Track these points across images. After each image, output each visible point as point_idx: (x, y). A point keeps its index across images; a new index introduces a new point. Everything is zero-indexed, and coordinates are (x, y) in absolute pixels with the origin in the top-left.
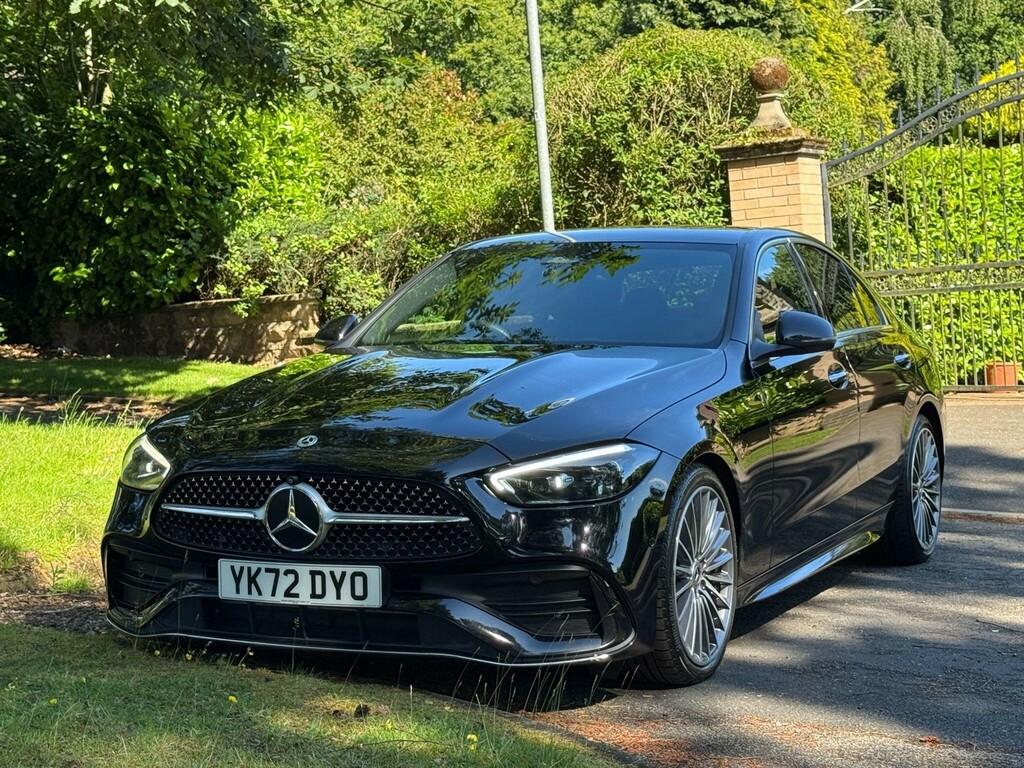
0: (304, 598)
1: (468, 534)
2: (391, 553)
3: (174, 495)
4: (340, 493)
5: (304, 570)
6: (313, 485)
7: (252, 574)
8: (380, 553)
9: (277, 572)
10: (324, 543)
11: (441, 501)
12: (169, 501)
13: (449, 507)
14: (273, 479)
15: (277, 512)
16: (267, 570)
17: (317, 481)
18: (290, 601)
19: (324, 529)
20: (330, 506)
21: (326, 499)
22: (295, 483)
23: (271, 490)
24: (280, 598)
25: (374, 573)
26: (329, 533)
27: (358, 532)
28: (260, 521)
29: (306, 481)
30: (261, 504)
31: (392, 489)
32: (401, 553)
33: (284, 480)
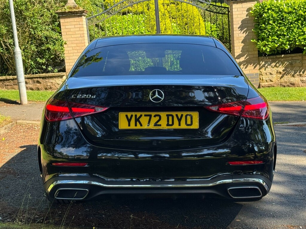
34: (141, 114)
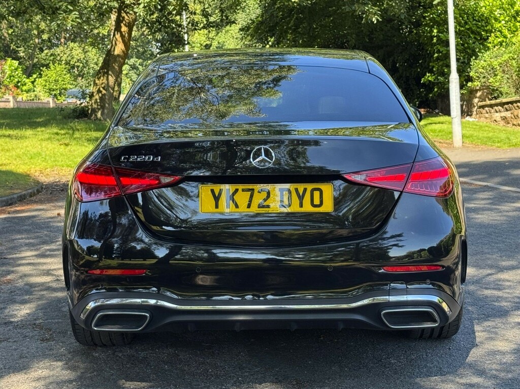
34: (237, 187)
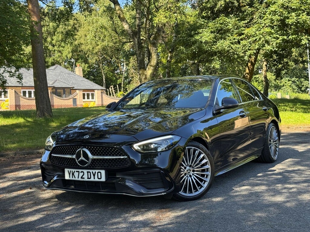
0: (86, 179)
1: (127, 161)
2: (108, 166)
3: (54, 152)
4: (94, 150)
5: (85, 171)
6: (87, 148)
7: (73, 172)
8: (104, 166)
9: (79, 172)
10: (90, 164)
11: (120, 152)
12: (53, 153)
13: (122, 154)
14: (77, 147)
15: (78, 156)
16: (77, 172)
17: (88, 147)
18: (82, 180)
19: (90, 160)
20: (92, 154)
21: (90, 152)
22: (82, 148)
23: (77, 150)
24: (80, 179)
25: (103, 172)
26: (91, 161)
27: (99, 161)
28: (75, 158)
29: (85, 148)
30: (75, 154)
31: (107, 149)
32: (110, 166)
33: (80, 148)
